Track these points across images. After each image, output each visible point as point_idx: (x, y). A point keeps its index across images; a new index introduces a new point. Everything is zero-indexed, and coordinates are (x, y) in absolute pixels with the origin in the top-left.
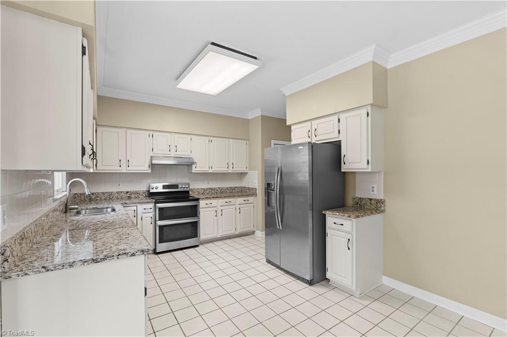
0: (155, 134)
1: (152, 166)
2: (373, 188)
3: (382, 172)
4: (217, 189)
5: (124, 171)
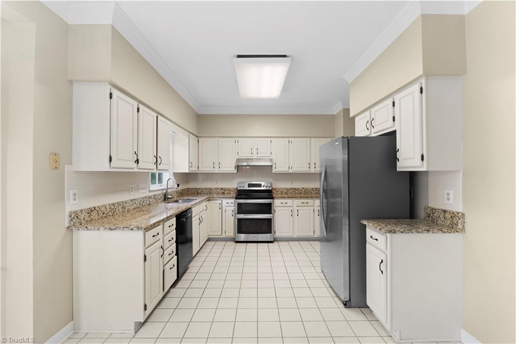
0: (240, 140)
1: (238, 167)
2: (448, 194)
3: (460, 171)
4: (301, 189)
5: (217, 172)
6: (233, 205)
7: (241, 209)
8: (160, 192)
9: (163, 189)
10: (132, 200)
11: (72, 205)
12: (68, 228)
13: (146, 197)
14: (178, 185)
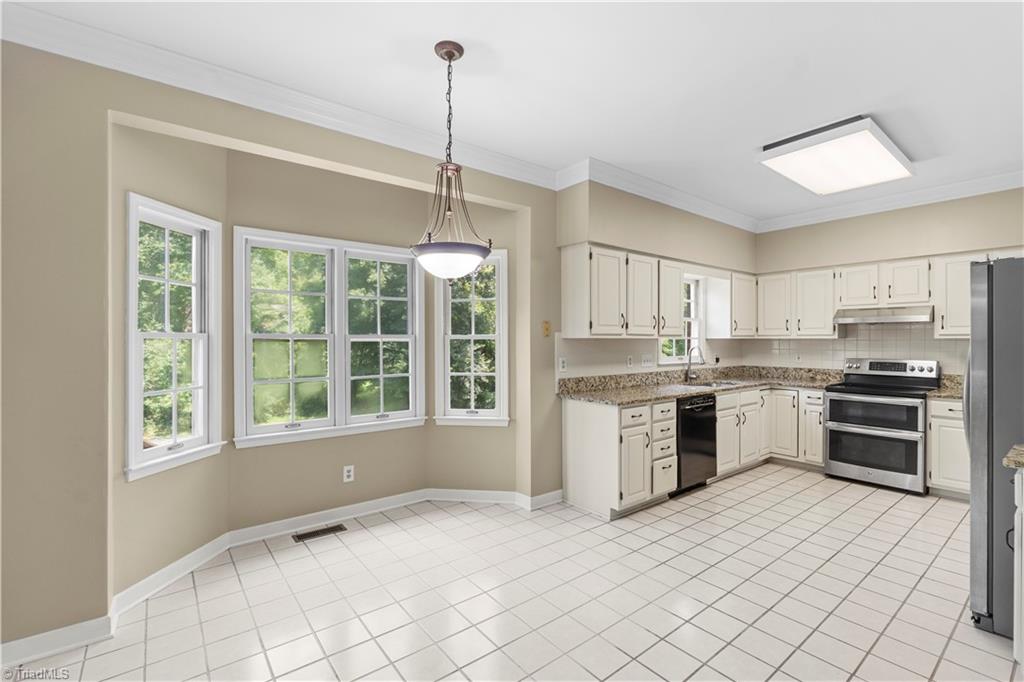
0: (844, 271)
1: (841, 328)
5: (794, 337)
6: (821, 401)
7: (837, 411)
8: (681, 368)
9: (683, 365)
10: (629, 375)
11: (561, 372)
12: (558, 394)
13: (651, 374)
14: (717, 360)
